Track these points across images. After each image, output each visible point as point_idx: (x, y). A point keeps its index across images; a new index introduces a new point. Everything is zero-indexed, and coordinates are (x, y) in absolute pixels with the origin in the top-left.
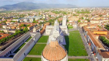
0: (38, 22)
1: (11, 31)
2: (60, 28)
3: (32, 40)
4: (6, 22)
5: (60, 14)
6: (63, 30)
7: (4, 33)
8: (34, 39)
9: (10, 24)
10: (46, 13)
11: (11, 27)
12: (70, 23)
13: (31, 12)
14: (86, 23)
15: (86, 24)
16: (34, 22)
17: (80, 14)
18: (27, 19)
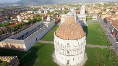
0: (52, 14)
1: (24, 21)
2: (77, 17)
3: (45, 27)
4: (21, 14)
5: (78, 7)
6: (80, 19)
7: (18, 21)
8: (47, 26)
9: (25, 15)
10: (62, 6)
11: (25, 17)
12: (90, 14)
13: (46, 6)
14: (109, 14)
15: (110, 16)
16: (48, 14)
17: (102, 7)
18: (41, 11)
